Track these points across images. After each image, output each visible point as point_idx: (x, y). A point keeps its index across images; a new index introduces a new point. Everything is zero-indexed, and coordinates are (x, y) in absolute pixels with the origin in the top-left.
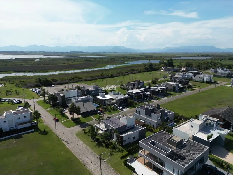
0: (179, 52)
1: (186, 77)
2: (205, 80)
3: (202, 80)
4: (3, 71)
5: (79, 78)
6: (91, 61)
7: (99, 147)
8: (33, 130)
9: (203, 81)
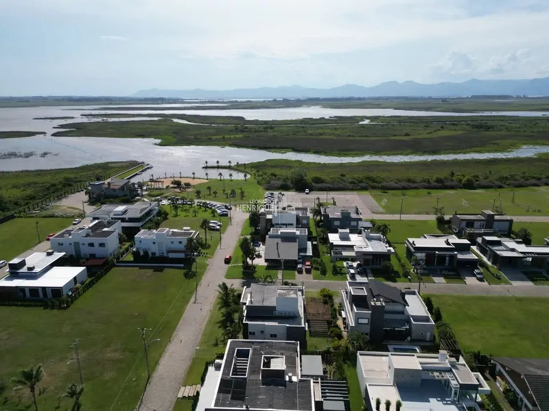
4: (277, 146)
5: (374, 181)
6: (488, 128)
8: (182, 265)
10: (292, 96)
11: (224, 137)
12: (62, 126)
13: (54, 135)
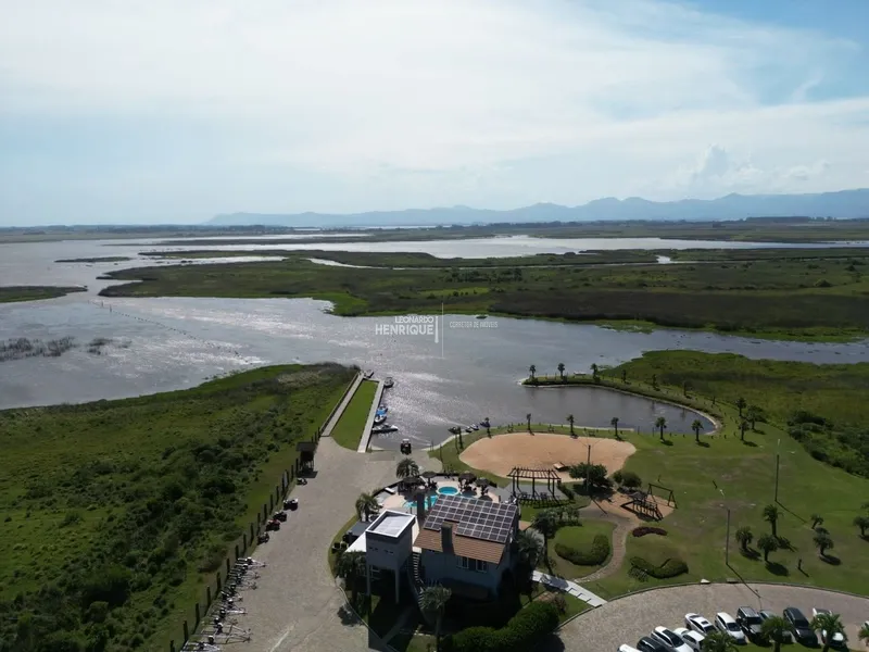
10: (467, 221)
11: (456, 294)
12: (113, 275)
13: (105, 293)
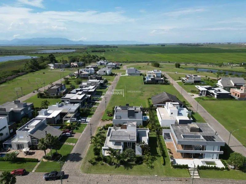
0: (34, 44)
1: (90, 72)
2: (108, 73)
3: (105, 73)
7: (131, 168)
9: (107, 74)
